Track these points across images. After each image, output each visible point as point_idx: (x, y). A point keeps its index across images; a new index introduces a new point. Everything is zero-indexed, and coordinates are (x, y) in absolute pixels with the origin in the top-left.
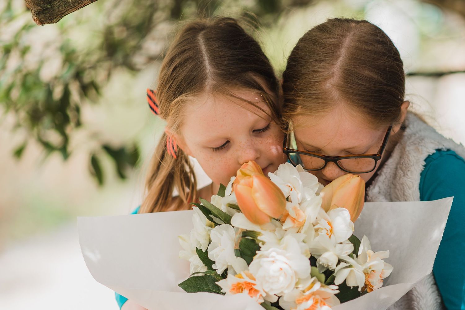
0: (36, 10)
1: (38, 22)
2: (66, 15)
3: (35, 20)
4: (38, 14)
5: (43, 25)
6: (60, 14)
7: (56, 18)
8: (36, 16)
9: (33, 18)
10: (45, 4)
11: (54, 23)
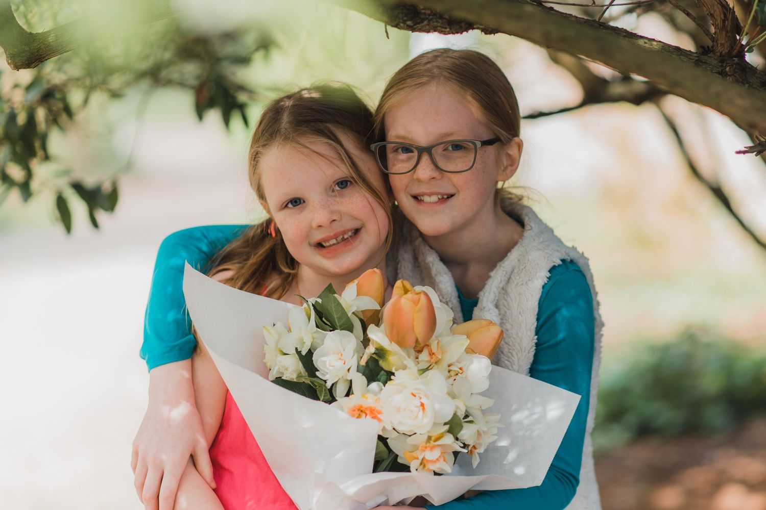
0: (11, 52)
1: (12, 66)
2: (46, 60)
3: (9, 64)
4: (13, 57)
5: (18, 70)
6: (40, 58)
7: (34, 62)
8: (11, 60)
9: (8, 61)
10: (22, 46)
11: (32, 67)
